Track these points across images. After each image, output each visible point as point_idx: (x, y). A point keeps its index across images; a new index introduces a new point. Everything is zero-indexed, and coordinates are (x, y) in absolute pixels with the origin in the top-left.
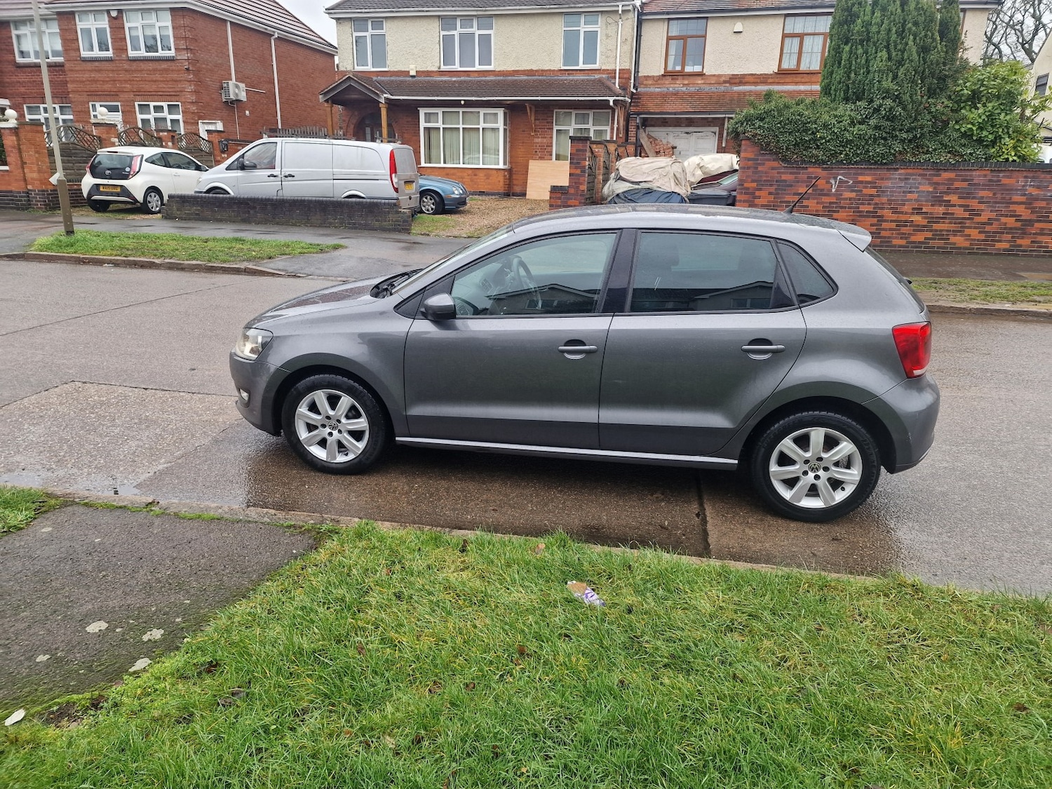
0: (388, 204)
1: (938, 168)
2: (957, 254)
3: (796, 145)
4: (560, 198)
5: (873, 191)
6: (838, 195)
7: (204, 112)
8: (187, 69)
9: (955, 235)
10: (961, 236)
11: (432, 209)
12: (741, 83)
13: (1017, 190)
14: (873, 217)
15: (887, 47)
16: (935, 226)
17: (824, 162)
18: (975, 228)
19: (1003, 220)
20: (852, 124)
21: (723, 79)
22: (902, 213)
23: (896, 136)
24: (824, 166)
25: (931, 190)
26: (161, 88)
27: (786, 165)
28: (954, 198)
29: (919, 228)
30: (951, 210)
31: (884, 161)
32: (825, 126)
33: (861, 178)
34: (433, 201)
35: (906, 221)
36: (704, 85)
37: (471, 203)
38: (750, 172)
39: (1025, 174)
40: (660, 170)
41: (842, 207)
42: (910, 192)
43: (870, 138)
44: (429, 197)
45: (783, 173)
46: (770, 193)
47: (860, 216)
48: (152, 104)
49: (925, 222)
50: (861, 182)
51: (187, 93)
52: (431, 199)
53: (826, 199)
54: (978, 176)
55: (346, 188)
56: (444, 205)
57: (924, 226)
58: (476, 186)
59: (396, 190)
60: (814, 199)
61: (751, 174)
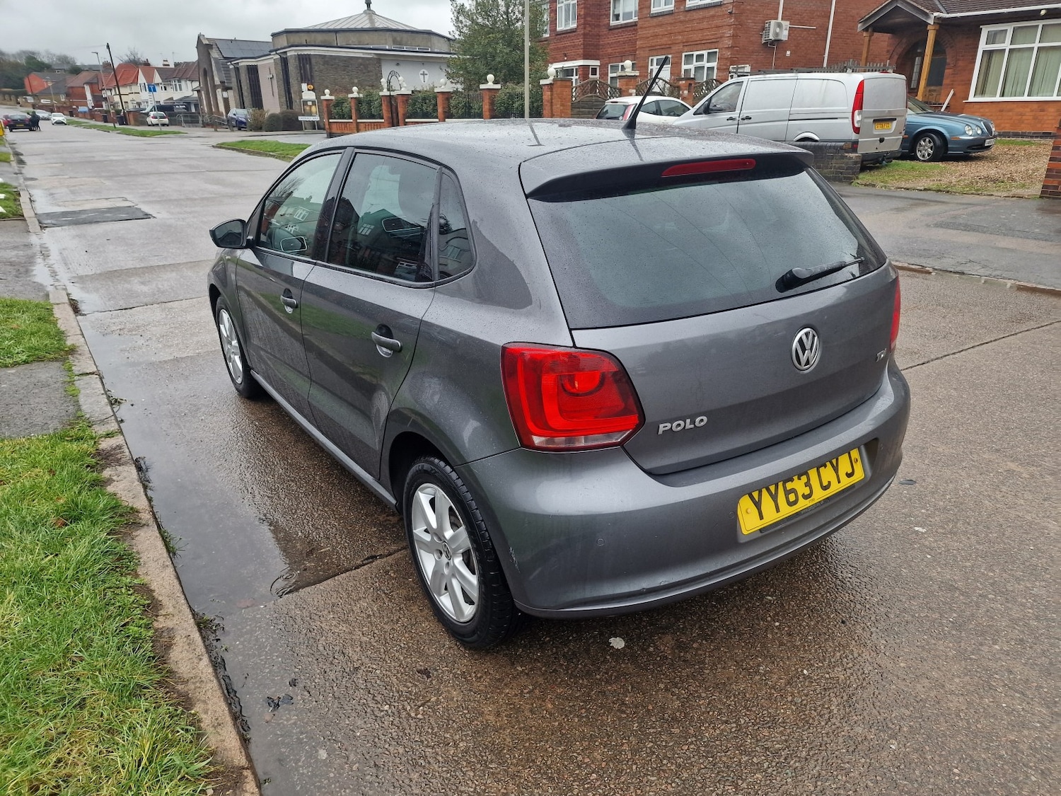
0: (834, 147)
7: (737, 56)
8: (730, 13)
11: (929, 155)
26: (706, 35)
34: (932, 144)
37: (996, 147)
44: (927, 140)
48: (696, 53)
51: (726, 39)
52: (930, 142)
55: (800, 130)
56: (947, 149)
58: (1039, 125)
59: (857, 130)
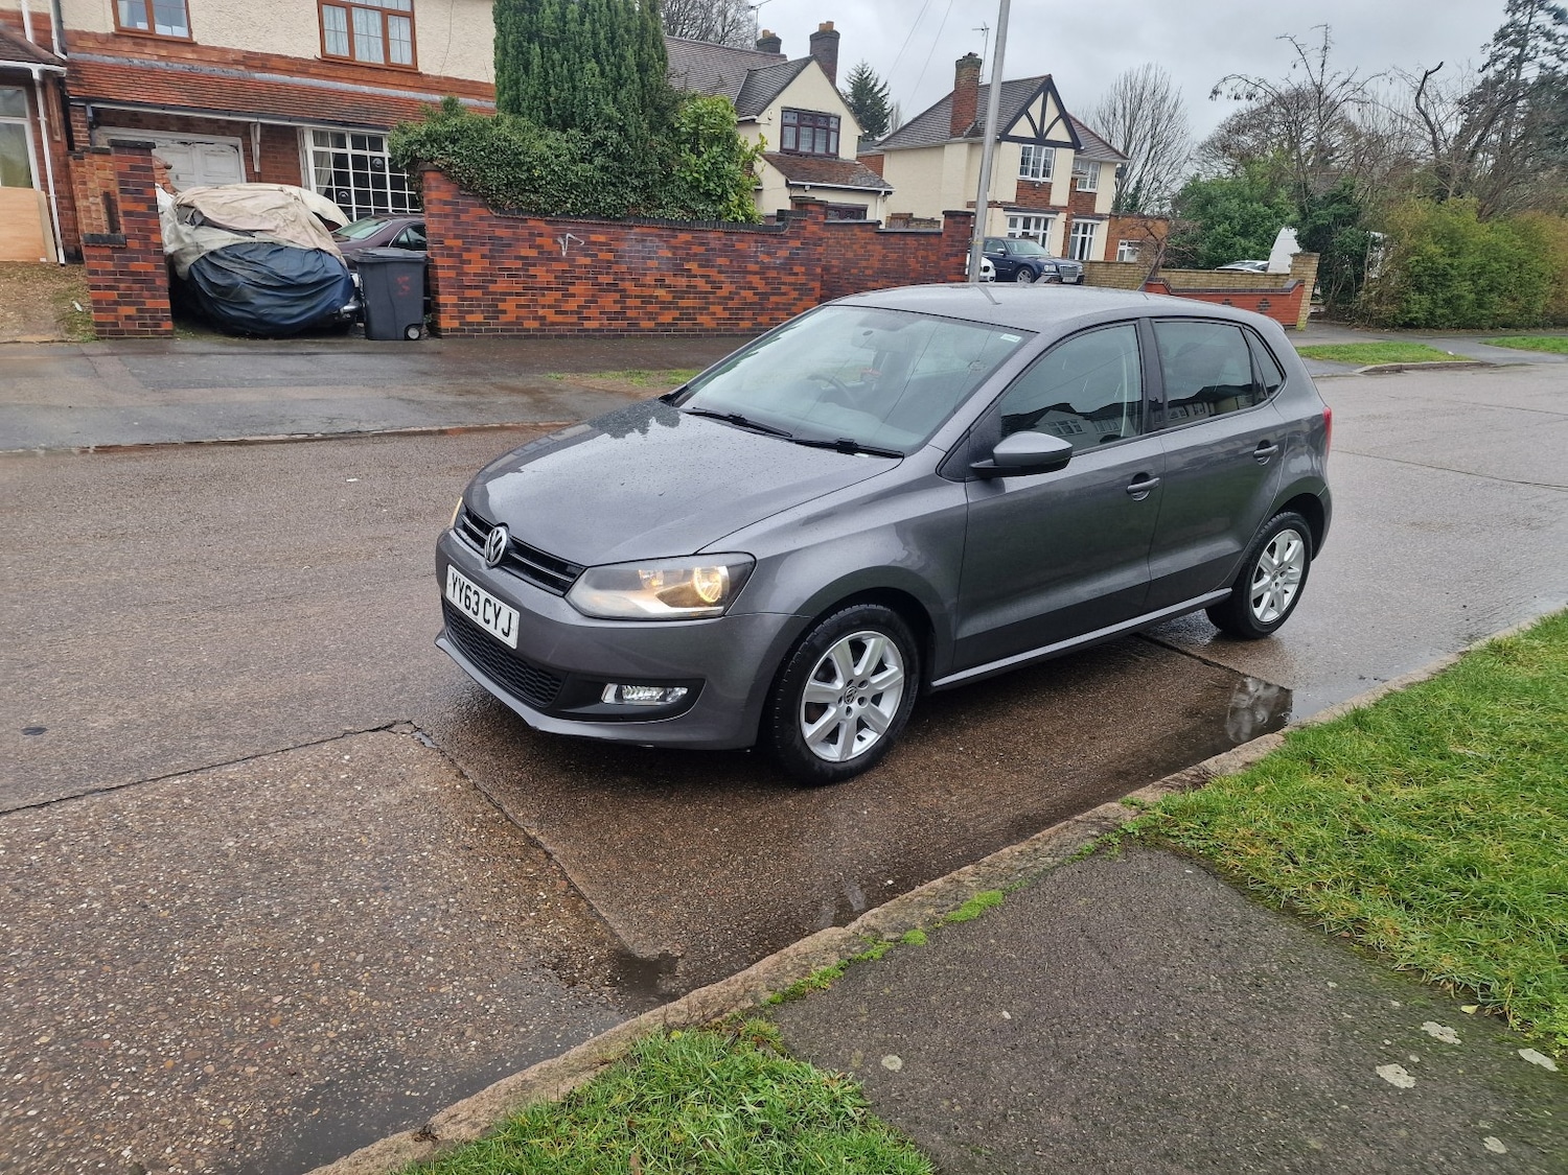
1: (674, 227)
2: (708, 337)
3: (509, 185)
4: (110, 258)
5: (610, 256)
6: (570, 260)
9: (701, 314)
10: (708, 314)
12: (264, 68)
13: (750, 257)
14: (615, 291)
15: (596, 56)
16: (682, 303)
17: (547, 213)
18: (719, 304)
19: (743, 293)
20: (573, 161)
21: (231, 57)
22: (644, 286)
23: (627, 182)
24: (548, 218)
25: (670, 255)
27: (498, 214)
28: (693, 266)
29: (665, 306)
30: (694, 281)
31: (618, 215)
32: (542, 159)
33: (593, 238)
35: (651, 296)
36: (199, 63)
38: (450, 222)
39: (755, 237)
40: (281, 211)
41: (578, 278)
42: (650, 258)
43: (597, 182)
45: (496, 226)
46: (483, 256)
47: (600, 290)
49: (669, 298)
50: (594, 243)
53: (556, 266)
54: (714, 238)
57: (670, 303)
60: (543, 265)
61: (451, 225)
